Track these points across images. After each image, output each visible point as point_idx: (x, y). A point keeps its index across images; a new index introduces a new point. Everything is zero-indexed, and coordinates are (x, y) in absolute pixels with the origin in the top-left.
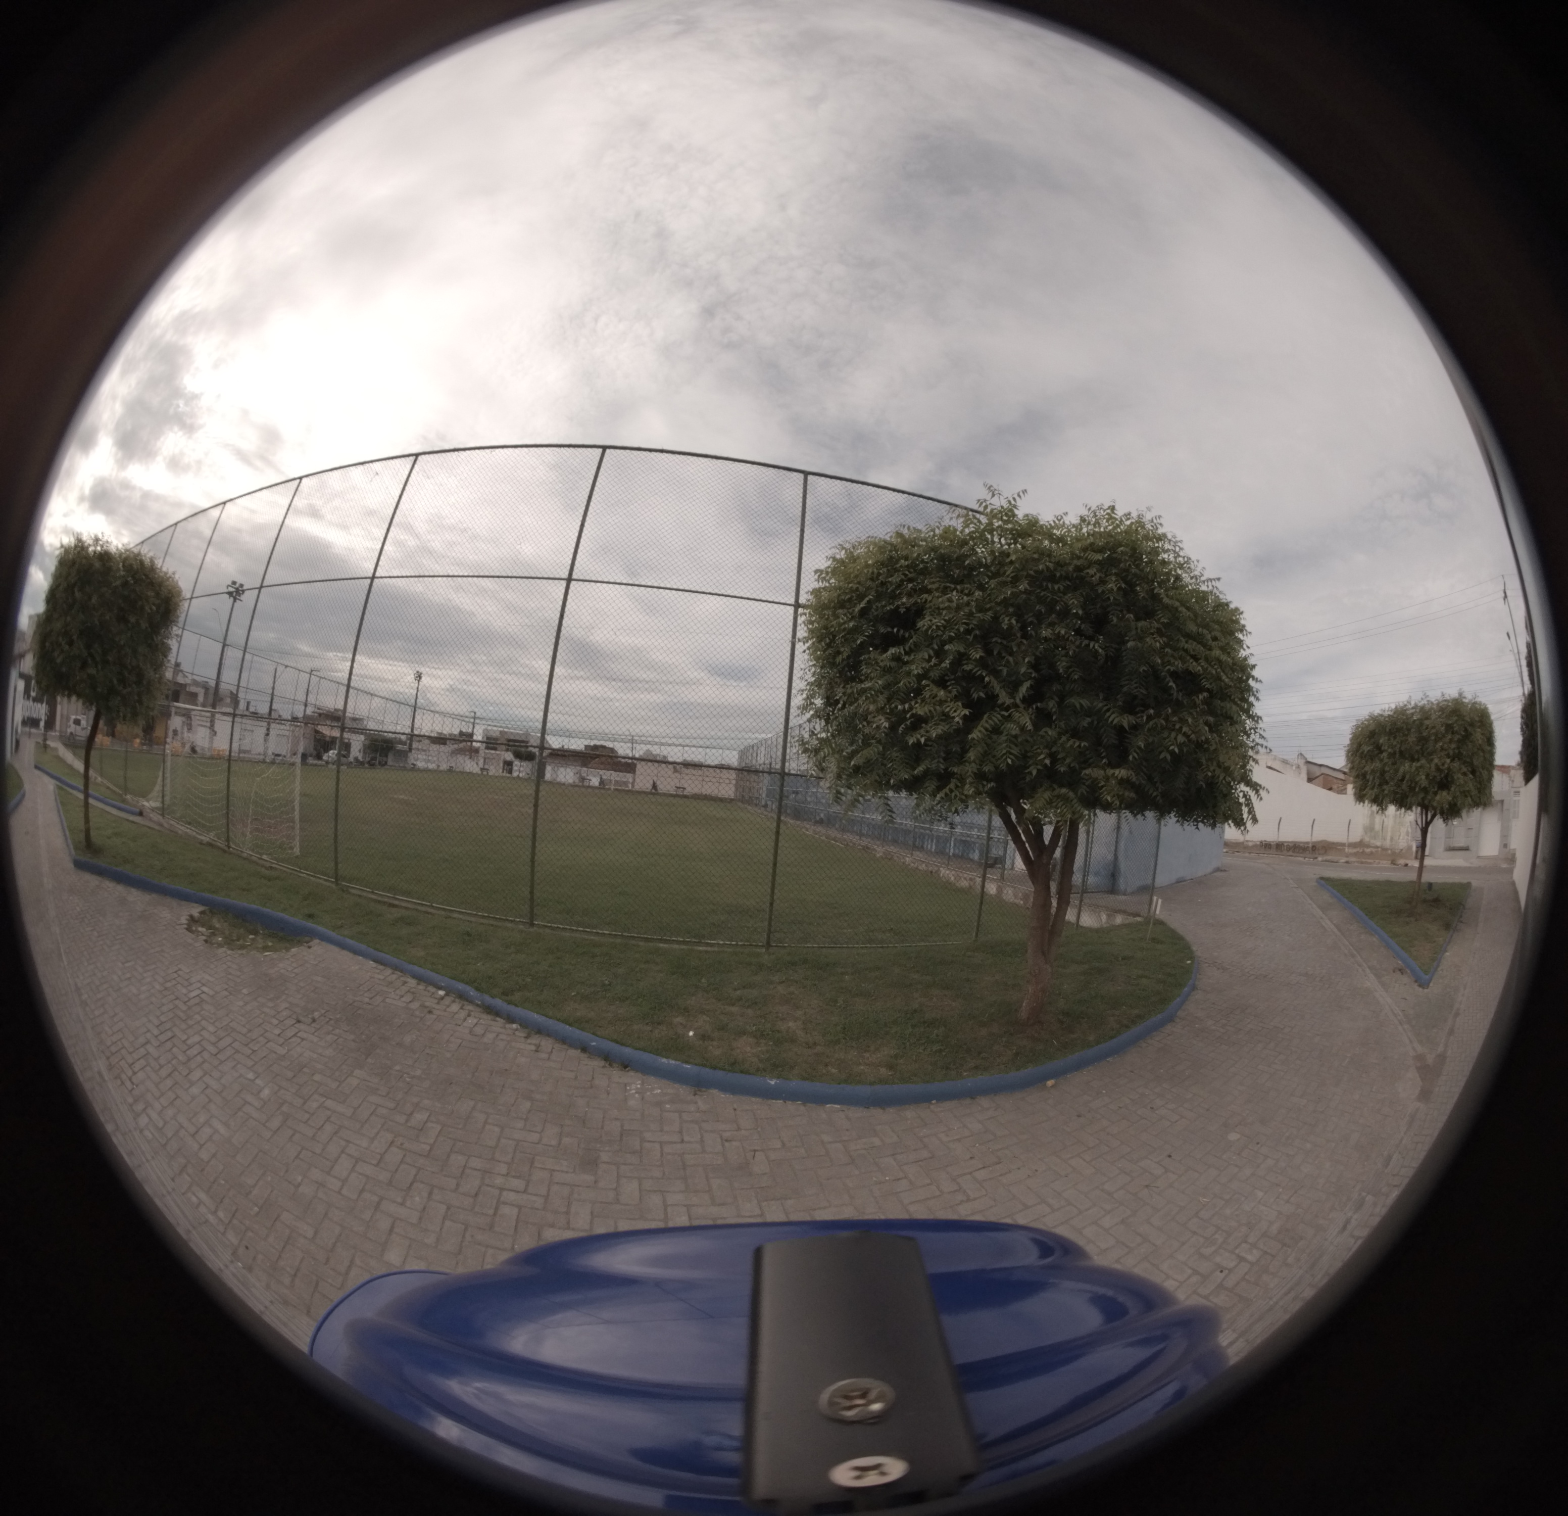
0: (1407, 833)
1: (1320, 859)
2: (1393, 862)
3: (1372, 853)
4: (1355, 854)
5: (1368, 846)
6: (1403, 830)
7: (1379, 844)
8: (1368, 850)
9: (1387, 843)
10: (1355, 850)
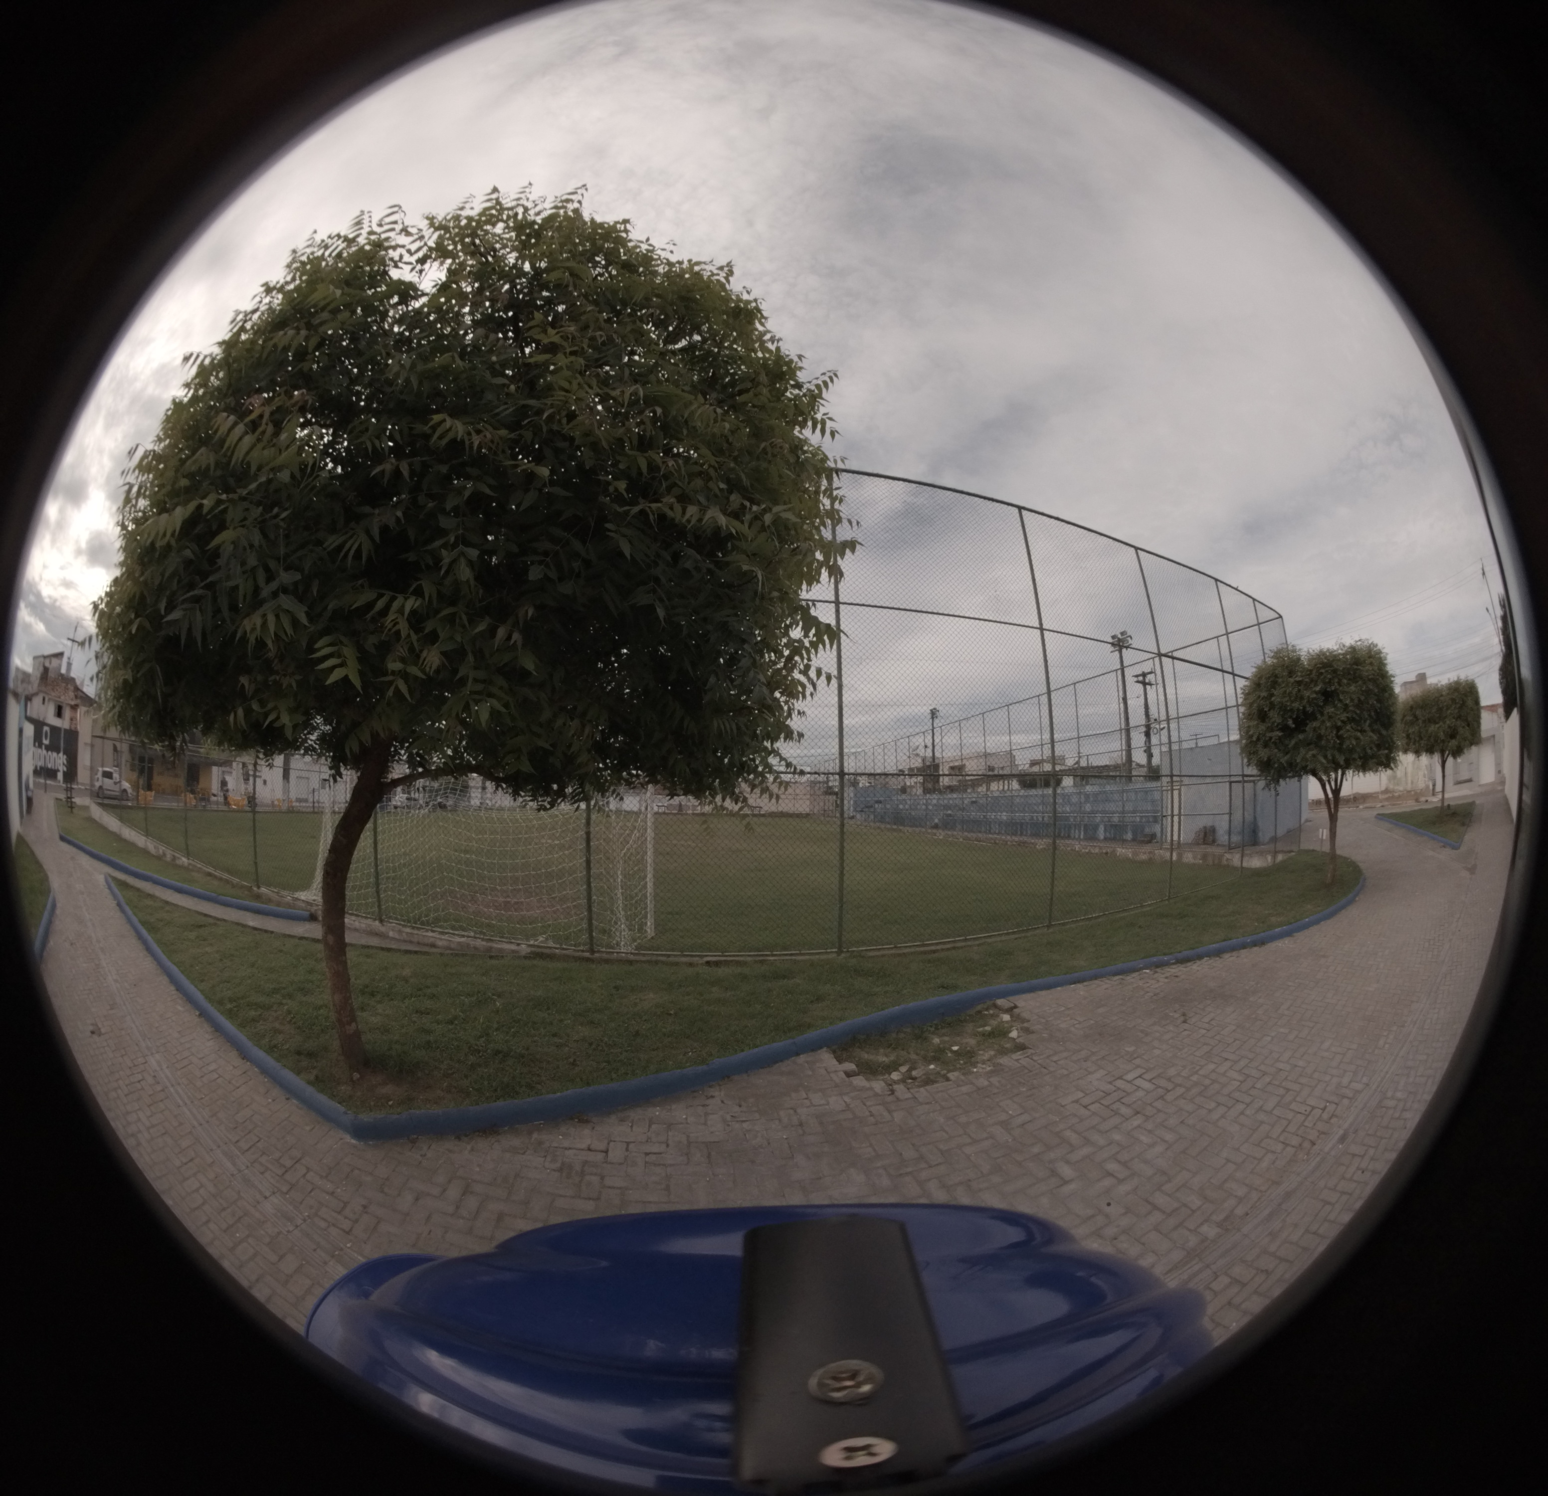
0: (1424, 776)
1: (1361, 807)
2: (1417, 801)
3: (1399, 796)
4: (1387, 799)
5: (1393, 791)
6: (1421, 774)
7: (1401, 788)
8: (1396, 794)
9: (1409, 787)
10: (1386, 796)
